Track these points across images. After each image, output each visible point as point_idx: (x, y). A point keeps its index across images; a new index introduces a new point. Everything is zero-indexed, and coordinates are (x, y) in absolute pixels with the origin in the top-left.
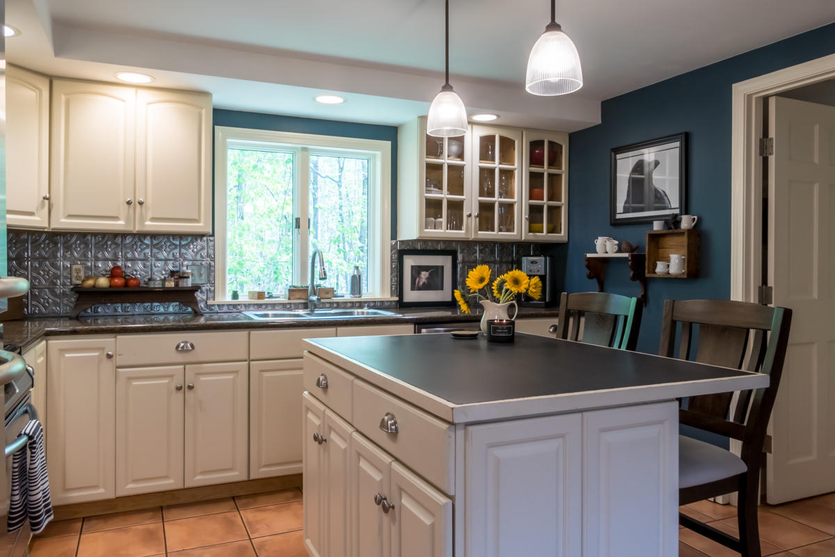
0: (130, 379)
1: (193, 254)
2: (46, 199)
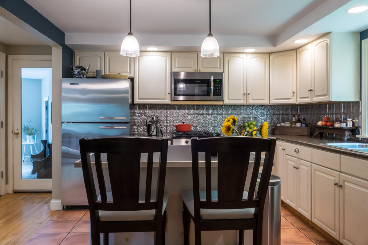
0: (288, 160)
1: (355, 111)
2: (294, 93)
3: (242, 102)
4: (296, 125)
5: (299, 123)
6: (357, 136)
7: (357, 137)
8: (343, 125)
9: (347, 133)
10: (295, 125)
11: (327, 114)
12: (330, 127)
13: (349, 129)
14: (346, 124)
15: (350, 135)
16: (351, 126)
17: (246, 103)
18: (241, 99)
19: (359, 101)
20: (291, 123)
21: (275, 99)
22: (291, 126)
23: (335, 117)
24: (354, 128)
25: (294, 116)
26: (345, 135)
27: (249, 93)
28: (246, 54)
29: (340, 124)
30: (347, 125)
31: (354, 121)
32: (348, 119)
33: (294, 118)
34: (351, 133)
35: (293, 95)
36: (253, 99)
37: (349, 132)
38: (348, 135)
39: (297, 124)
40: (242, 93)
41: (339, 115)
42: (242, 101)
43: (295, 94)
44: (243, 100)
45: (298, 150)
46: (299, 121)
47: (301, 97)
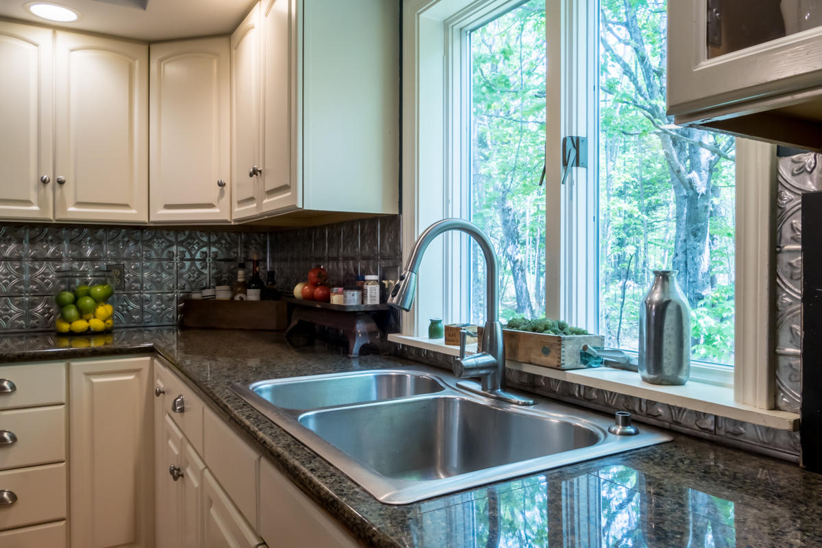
1: (388, 247)
2: (221, 185)
3: (32, 211)
4: (246, 294)
5: (254, 288)
6: (392, 337)
7: (389, 339)
8: (352, 299)
9: (360, 327)
10: (243, 295)
11: (326, 259)
12: (318, 306)
13: (367, 312)
14: (360, 293)
15: (371, 334)
16: (377, 302)
17: (51, 217)
18: (28, 202)
19: (398, 213)
20: (232, 290)
21: (167, 207)
22: (232, 298)
23: (344, 269)
24: (384, 308)
25: (242, 266)
26: (354, 335)
27: (62, 177)
28: (49, 32)
29: (342, 293)
30: (363, 296)
31: (384, 284)
32: (368, 277)
33: (241, 272)
34: (373, 326)
35: (222, 194)
36: (79, 204)
37: (367, 322)
38: (363, 334)
39: (250, 291)
40: (33, 178)
41: (351, 262)
42: (35, 208)
43: (227, 188)
44: (39, 205)
45: (182, 402)
46: (254, 281)
47: (240, 199)
